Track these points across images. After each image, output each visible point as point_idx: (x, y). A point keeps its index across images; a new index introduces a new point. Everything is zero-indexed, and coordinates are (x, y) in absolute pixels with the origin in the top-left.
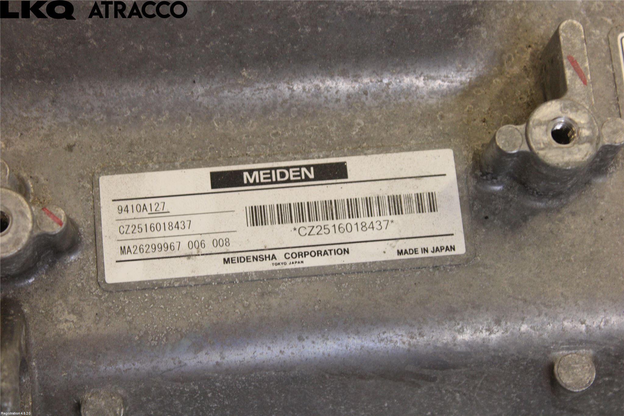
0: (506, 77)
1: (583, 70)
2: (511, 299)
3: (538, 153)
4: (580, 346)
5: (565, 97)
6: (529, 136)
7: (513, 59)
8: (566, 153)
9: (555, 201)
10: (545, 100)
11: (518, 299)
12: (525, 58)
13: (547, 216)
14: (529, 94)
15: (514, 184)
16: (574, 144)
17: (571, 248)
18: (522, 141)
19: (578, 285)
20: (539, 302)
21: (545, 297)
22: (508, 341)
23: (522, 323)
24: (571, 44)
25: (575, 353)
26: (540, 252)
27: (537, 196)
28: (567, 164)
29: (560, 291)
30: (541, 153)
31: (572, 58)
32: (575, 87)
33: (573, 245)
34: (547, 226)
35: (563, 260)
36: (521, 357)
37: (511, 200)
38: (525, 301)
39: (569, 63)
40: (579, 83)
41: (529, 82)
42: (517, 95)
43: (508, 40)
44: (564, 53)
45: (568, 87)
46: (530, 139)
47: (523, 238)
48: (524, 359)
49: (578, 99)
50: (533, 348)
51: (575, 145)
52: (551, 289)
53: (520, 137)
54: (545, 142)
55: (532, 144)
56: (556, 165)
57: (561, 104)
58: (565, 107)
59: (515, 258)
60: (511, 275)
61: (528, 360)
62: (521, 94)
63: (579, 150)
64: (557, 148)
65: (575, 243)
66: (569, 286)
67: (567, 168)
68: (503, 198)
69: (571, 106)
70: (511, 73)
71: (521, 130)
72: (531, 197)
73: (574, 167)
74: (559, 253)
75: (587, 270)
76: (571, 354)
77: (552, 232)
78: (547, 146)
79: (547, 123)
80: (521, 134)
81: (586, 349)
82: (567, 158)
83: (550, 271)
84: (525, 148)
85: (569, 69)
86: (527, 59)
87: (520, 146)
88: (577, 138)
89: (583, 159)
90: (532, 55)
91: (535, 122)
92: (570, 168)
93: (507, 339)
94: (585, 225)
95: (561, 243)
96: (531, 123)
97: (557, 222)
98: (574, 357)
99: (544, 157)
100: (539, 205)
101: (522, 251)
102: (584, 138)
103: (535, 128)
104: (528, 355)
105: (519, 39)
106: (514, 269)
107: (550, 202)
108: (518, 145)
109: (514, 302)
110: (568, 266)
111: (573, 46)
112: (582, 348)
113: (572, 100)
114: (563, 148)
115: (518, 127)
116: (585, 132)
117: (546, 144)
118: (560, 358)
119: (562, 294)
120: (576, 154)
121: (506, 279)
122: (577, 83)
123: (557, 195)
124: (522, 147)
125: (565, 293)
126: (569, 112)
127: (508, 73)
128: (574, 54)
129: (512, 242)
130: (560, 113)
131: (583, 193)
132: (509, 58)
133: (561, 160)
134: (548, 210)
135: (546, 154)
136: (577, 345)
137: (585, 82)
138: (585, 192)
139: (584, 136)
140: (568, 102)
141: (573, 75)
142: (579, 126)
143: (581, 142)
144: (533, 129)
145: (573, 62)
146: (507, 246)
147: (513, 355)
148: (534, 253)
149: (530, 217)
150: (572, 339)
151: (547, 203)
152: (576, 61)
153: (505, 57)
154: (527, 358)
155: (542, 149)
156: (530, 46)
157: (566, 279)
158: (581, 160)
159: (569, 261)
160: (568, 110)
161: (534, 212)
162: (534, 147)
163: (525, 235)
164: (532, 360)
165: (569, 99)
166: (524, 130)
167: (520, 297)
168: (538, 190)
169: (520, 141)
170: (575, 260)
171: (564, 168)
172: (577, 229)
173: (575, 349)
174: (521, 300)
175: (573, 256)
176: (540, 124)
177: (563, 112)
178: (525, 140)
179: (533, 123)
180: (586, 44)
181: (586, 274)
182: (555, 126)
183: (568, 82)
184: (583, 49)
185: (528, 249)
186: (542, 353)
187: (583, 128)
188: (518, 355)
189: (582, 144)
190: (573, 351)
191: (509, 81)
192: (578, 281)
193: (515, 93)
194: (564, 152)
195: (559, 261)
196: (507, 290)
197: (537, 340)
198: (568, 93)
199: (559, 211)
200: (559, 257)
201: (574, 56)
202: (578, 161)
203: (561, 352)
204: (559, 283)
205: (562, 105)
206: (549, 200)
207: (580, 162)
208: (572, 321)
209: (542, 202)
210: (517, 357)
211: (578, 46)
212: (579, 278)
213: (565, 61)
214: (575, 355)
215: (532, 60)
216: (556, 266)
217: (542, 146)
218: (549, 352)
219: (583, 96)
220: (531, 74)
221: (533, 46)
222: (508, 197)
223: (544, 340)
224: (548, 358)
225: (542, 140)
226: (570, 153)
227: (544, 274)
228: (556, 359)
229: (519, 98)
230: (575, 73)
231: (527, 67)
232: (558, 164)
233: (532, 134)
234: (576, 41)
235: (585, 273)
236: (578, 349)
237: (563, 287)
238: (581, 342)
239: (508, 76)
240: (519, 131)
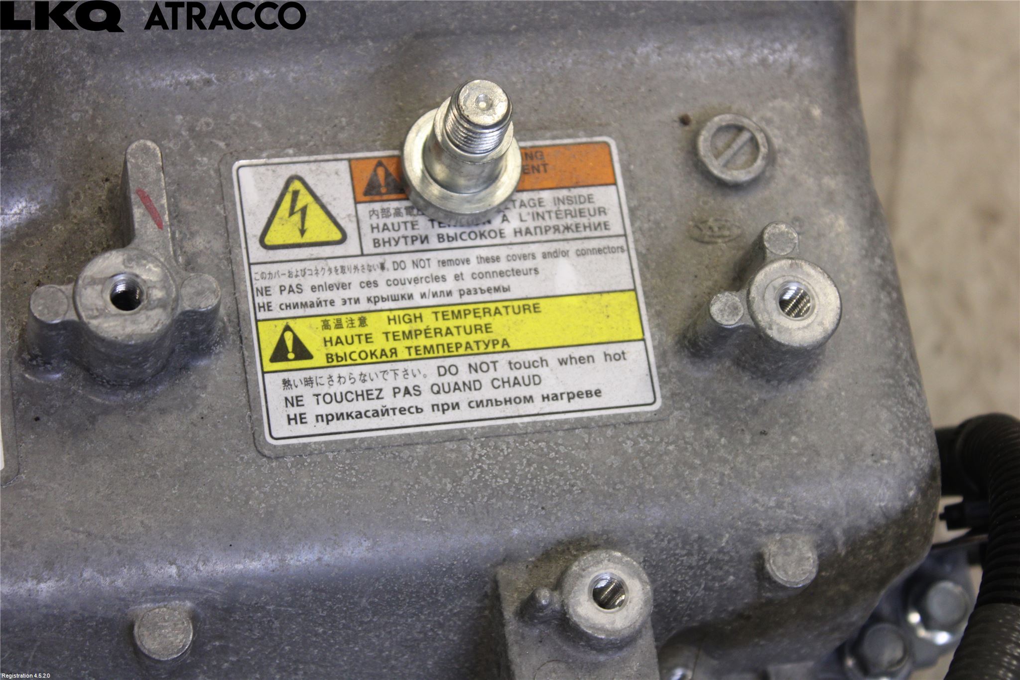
0: (73, 222)
1: (158, 210)
2: (68, 532)
3: (89, 323)
4: (172, 596)
5: (132, 245)
6: (78, 298)
7: (82, 197)
8: (128, 323)
9: (135, 393)
10: (108, 248)
11: (78, 532)
12: (100, 196)
13: (125, 414)
14: (105, 246)
15: (77, 371)
16: (141, 309)
17: (157, 459)
18: (68, 306)
19: (165, 510)
20: (108, 535)
21: (117, 527)
22: (65, 593)
23: (85, 566)
24: (142, 173)
25: (165, 606)
26: (113, 466)
27: (109, 386)
28: (130, 336)
29: (140, 519)
30: (94, 323)
31: (143, 192)
32: (146, 232)
33: (160, 455)
34: (125, 429)
35: (145, 475)
36: (86, 615)
37: (74, 394)
38: (89, 534)
39: (138, 199)
40: (151, 225)
41: (105, 229)
42: (87, 247)
43: (74, 171)
44: (133, 186)
45: (136, 232)
46: (79, 304)
47: (88, 447)
48: (91, 618)
49: (149, 248)
50: (102, 601)
51: (142, 312)
52: (126, 516)
53: (65, 301)
54: (99, 308)
55: (80, 309)
56: (114, 339)
57: (123, 255)
58: (130, 260)
59: (76, 474)
60: (69, 499)
61: (97, 619)
62: (94, 246)
63: (148, 318)
64: (115, 315)
65: (164, 452)
66: (152, 511)
67: (130, 343)
68: (62, 391)
69: (137, 258)
70: (78, 217)
71: (67, 292)
72: (101, 388)
73: (139, 341)
74: (140, 466)
75: (178, 489)
76: (159, 607)
77: (131, 437)
78: (102, 313)
79: (103, 281)
80: (67, 297)
81: (180, 601)
82: (129, 329)
83: (127, 492)
84: (72, 316)
85: (139, 207)
86: (104, 197)
87: (65, 314)
88: (146, 302)
89: (152, 330)
90: (111, 191)
91: (87, 281)
92: (133, 342)
93: (63, 589)
94: (179, 426)
95: (143, 451)
96: (80, 282)
97: (138, 423)
98: (163, 612)
99: (97, 327)
100: (113, 400)
101: (87, 465)
102: (154, 301)
103: (86, 289)
104: (96, 613)
105: (91, 169)
106: (74, 491)
107: (129, 395)
108: (62, 313)
109: (72, 535)
110: (152, 484)
111: (146, 176)
112: (175, 599)
113: (142, 250)
114: (124, 315)
115: (63, 287)
116: (157, 294)
117: (101, 309)
118: (142, 614)
119: (142, 522)
120: (143, 323)
121: (62, 505)
122: (148, 226)
123: (138, 384)
124: (68, 315)
125: (146, 522)
126: (135, 266)
127: (75, 217)
128: (146, 187)
129: (73, 452)
130: (123, 267)
131: (177, 382)
132: (77, 195)
133: (121, 332)
134: (126, 406)
135: (100, 324)
136: (167, 595)
137: (160, 225)
138: (179, 380)
139: (154, 298)
140: (133, 253)
141: (144, 215)
142: (149, 285)
143: (148, 308)
144: (83, 290)
145: (145, 199)
146: (65, 458)
147: (74, 612)
148: (103, 467)
149: (100, 416)
150: (158, 586)
151: (124, 396)
152: (148, 197)
153: (71, 194)
154: (96, 617)
155: (96, 317)
156: (107, 180)
157: (149, 502)
158: (149, 331)
159: (154, 476)
160: (134, 263)
161: (106, 411)
162: (83, 314)
163: (91, 442)
164: (103, 618)
165: (137, 249)
166: (71, 291)
167: (81, 529)
168: (107, 378)
169: (65, 307)
170: (163, 475)
171: (126, 342)
172: (167, 432)
173: (164, 601)
174: (83, 533)
175: (159, 470)
176: (93, 282)
177: (126, 267)
178: (72, 306)
179: (83, 281)
180: (163, 173)
181: (177, 494)
182: (116, 286)
183: (136, 226)
184: (160, 180)
185: (95, 462)
186: (117, 608)
187: (154, 287)
188: (81, 612)
189: (152, 309)
190: (162, 604)
191: (76, 228)
192: (165, 504)
193: (84, 244)
194: (125, 320)
195: (140, 477)
196: (63, 519)
197: (108, 589)
198: (136, 241)
199: (141, 408)
200: (139, 472)
201: (146, 190)
202: (145, 332)
203: (144, 606)
204: (138, 508)
205: (125, 256)
206: (127, 392)
207: (148, 334)
208: (157, 561)
209: (118, 396)
210: (80, 614)
211: (153, 176)
212: (167, 500)
213: (134, 197)
214: (165, 609)
215: (110, 199)
216: (135, 484)
217: (96, 313)
218: (127, 606)
219: (157, 243)
220: (108, 217)
221: (112, 178)
222: (69, 389)
223: (117, 589)
224: (126, 615)
225: (95, 305)
226: (134, 322)
227: (117, 495)
228: (137, 616)
229: (89, 252)
230: (146, 212)
231: (102, 209)
232: (116, 338)
233: (80, 297)
234: (149, 169)
235: (175, 494)
236: (168, 601)
237: (143, 513)
238: (172, 590)
239: (75, 221)
240: (63, 292)
